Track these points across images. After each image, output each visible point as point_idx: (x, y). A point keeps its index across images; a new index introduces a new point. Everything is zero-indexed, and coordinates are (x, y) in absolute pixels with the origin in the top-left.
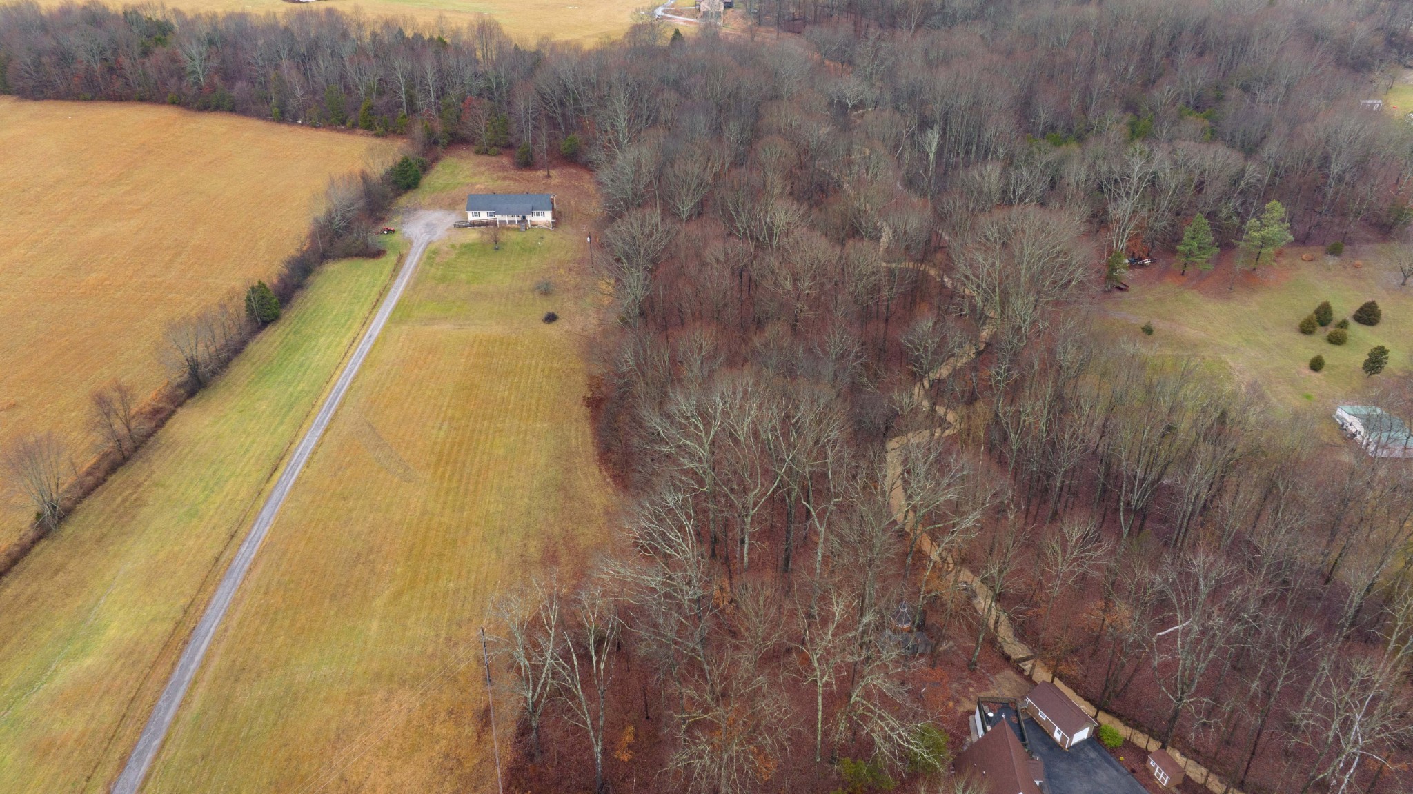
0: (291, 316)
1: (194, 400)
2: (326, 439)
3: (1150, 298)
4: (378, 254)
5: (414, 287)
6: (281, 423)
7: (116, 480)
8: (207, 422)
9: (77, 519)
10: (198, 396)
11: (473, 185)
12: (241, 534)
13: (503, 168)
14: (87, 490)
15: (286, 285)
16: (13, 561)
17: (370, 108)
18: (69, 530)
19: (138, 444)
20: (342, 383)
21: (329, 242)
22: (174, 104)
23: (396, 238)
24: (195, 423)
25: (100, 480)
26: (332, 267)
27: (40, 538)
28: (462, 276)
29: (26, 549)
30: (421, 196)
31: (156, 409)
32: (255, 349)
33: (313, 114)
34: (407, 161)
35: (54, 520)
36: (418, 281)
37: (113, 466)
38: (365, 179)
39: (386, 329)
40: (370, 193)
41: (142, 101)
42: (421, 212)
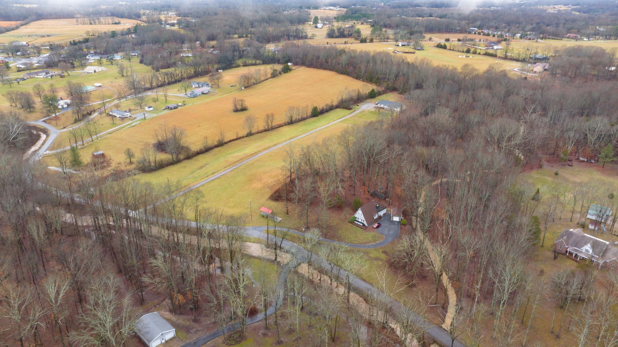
0: (321, 117)
1: (289, 125)
4: (350, 109)
5: (351, 117)
7: (264, 133)
9: (254, 136)
11: (389, 100)
14: (259, 132)
15: (323, 109)
16: (240, 138)
17: (378, 78)
18: (251, 137)
19: (273, 129)
20: (318, 129)
21: (340, 104)
22: (336, 71)
23: (358, 107)
24: (285, 129)
25: (261, 132)
26: (338, 110)
27: (246, 136)
28: (365, 117)
29: (243, 137)
30: (373, 100)
31: (280, 125)
32: (308, 120)
33: (364, 78)
34: (373, 90)
35: (250, 134)
36: (354, 116)
37: (266, 130)
38: (359, 92)
39: (337, 123)
40: (358, 95)
41: (330, 70)
42: (370, 104)
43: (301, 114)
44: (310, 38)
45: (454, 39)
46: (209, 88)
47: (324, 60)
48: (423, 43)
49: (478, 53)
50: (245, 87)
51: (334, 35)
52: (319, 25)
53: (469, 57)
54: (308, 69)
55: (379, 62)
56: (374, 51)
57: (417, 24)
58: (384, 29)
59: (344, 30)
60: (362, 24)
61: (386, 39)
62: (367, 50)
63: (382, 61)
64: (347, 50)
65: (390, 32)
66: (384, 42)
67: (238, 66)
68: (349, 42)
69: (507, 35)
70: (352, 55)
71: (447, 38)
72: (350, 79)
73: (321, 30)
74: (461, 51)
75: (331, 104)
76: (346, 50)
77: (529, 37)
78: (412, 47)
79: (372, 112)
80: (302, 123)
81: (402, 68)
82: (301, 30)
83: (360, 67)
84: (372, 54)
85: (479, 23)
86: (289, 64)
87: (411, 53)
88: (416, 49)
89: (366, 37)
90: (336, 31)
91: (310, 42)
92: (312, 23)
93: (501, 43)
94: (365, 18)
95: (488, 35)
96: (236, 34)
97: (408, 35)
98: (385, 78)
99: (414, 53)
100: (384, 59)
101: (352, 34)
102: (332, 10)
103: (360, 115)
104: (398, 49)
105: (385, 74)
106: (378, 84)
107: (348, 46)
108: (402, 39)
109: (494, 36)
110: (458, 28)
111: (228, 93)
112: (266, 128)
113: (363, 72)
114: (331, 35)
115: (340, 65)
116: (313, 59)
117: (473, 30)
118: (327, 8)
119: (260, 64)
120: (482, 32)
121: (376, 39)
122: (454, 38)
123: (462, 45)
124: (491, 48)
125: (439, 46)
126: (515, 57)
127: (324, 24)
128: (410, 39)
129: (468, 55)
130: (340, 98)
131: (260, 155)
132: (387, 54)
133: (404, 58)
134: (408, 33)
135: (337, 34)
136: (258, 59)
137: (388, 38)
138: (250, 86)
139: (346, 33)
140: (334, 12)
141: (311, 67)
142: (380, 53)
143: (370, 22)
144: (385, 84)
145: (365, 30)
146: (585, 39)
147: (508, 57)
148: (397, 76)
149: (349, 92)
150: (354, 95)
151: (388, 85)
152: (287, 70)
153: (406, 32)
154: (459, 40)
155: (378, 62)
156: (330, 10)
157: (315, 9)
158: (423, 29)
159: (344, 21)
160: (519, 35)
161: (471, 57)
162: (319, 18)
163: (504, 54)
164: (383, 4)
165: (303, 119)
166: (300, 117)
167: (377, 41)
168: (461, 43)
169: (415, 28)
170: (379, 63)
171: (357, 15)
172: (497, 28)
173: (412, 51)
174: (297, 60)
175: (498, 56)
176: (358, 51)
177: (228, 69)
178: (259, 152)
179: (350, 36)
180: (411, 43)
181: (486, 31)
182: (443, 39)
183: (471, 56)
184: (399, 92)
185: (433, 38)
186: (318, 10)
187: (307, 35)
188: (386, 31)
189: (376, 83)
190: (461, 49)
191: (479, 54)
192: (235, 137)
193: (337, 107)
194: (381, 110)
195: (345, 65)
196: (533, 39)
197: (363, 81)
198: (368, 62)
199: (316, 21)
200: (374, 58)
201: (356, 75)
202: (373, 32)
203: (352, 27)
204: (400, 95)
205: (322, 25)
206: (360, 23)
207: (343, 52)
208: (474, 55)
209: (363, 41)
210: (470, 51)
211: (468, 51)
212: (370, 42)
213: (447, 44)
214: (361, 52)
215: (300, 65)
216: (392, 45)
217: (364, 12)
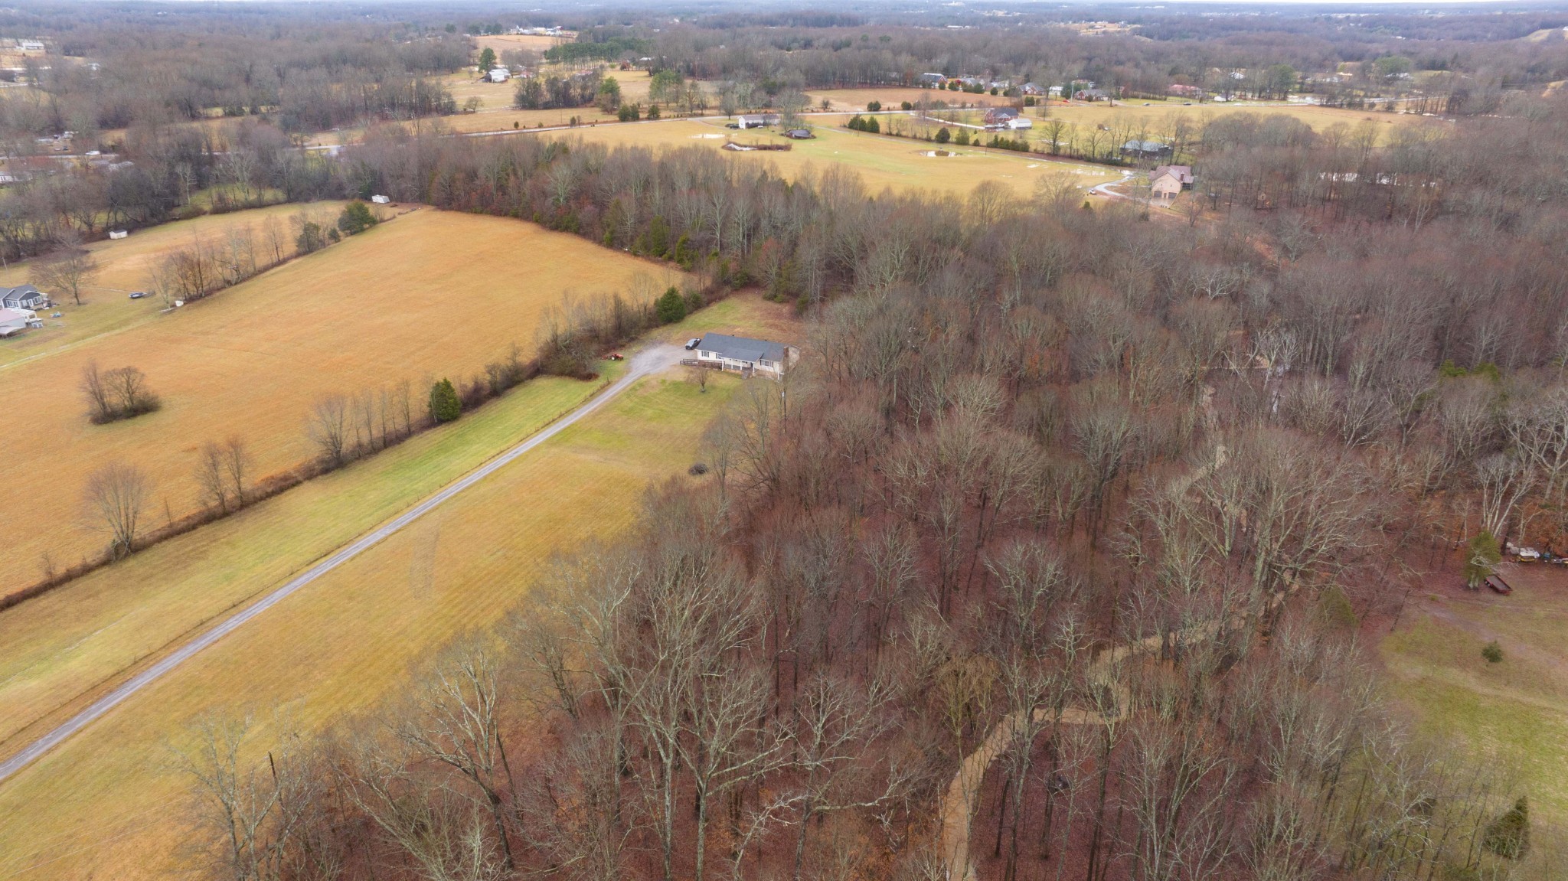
0: (470, 420)
1: (325, 476)
2: (390, 539)
3: (1540, 612)
4: (589, 377)
5: (595, 415)
6: (370, 515)
7: (204, 530)
8: (316, 499)
9: (145, 556)
10: (329, 475)
11: (735, 327)
12: (241, 607)
13: (779, 316)
14: (173, 533)
15: (477, 389)
16: (69, 577)
17: (684, 242)
18: (132, 563)
19: (246, 503)
20: (452, 490)
21: (548, 357)
22: (537, 221)
23: (620, 365)
24: (308, 499)
25: (190, 526)
26: (542, 383)
27: (106, 563)
28: (649, 412)
29: (87, 570)
30: (676, 331)
31: (285, 479)
32: (415, 444)
33: (638, 242)
34: (672, 293)
35: (126, 550)
36: (605, 409)
37: (210, 518)
38: (618, 303)
39: (536, 449)
40: (618, 317)
41: (516, 216)
42: (665, 346)
43: (377, 419)
44: (465, 112)
45: (891, 105)
46: (29, 312)
47: (492, 183)
48: (809, 117)
49: (972, 140)
50: (190, 300)
51: (541, 101)
52: (498, 74)
53: (946, 154)
54: (439, 216)
55: (682, 184)
56: (664, 146)
57: (780, 64)
58: (688, 82)
59: (567, 85)
60: (623, 68)
61: (698, 109)
62: (641, 145)
63: (693, 180)
64: (573, 145)
65: (707, 89)
66: (691, 116)
67: (197, 213)
68: (584, 120)
69: (1027, 88)
70: (592, 162)
71: (873, 101)
72: (588, 246)
73: (504, 86)
74: (921, 139)
75: (509, 363)
76: (569, 144)
77: (1086, 93)
78: (779, 130)
79: (676, 385)
80: (387, 459)
81: (766, 203)
82: (433, 88)
83: (618, 205)
84: (657, 156)
85: (943, 60)
86: (378, 199)
87: (779, 148)
88: (790, 136)
89: (635, 102)
90: (544, 87)
91: (458, 123)
92: (477, 69)
93: (1023, 111)
94: (634, 54)
95: (978, 90)
96: (216, 105)
97: (762, 95)
98: (709, 241)
99: (787, 148)
100: (701, 172)
101: (593, 94)
102: (541, 35)
103: (627, 403)
104: (734, 135)
105: (711, 228)
106: (688, 264)
107: (576, 131)
108: (745, 106)
109: (994, 92)
110: (894, 75)
111: (111, 328)
112: (213, 503)
113: (630, 222)
114: (528, 100)
115: (550, 200)
116: (453, 180)
117: (936, 79)
118: (526, 31)
119: (277, 203)
120: (959, 82)
121: (667, 108)
122: (891, 100)
123: (918, 121)
124: (1000, 125)
125: (857, 125)
126: (1082, 152)
127: (512, 71)
128: (768, 106)
129: (945, 148)
130: (546, 336)
131: (140, 683)
132: (707, 156)
133: (766, 167)
134: (758, 89)
135: (547, 96)
136: (272, 185)
137: (703, 106)
138: (209, 293)
139: (576, 92)
140: (544, 39)
141: (451, 209)
142: (683, 153)
143: (647, 63)
144: (713, 267)
145: (634, 85)
146: (1218, 98)
147: (1062, 152)
148: (751, 233)
149: (581, 306)
150: (602, 316)
151: (725, 269)
152: (358, 223)
153: (752, 86)
154: (907, 107)
155: (679, 184)
156: (535, 34)
157: (493, 34)
158: (800, 78)
159: (572, 62)
160: (1060, 89)
161: (952, 155)
162: (497, 54)
163: (1049, 144)
164: (677, 21)
165: (391, 441)
166: (377, 433)
167: (672, 114)
168: (912, 113)
169: (778, 74)
170: (685, 189)
171: (606, 45)
172: (995, 73)
173: (782, 141)
174: (404, 186)
175: (1032, 148)
176: (611, 146)
177: (154, 225)
178: (139, 664)
179: (586, 101)
180: (775, 117)
181: (969, 81)
182: (860, 104)
183: (953, 151)
184: (769, 292)
185: (831, 101)
186: (499, 37)
187: (453, 103)
188: (693, 86)
189: (681, 261)
190: (921, 132)
191: (976, 144)
192: (36, 579)
193: (537, 370)
194: (713, 376)
195: (567, 199)
196: (1098, 99)
197: (636, 255)
198: (647, 185)
199: (488, 61)
200: (665, 170)
201: (607, 234)
202: (656, 90)
203: (596, 75)
204: (770, 304)
205: (506, 72)
206: (619, 67)
207: (560, 150)
208: (961, 149)
209: (629, 115)
210: (948, 136)
211: (943, 138)
212: (648, 119)
213: (881, 118)
214: (619, 150)
215: (414, 201)
216: (718, 124)
217: (627, 38)
